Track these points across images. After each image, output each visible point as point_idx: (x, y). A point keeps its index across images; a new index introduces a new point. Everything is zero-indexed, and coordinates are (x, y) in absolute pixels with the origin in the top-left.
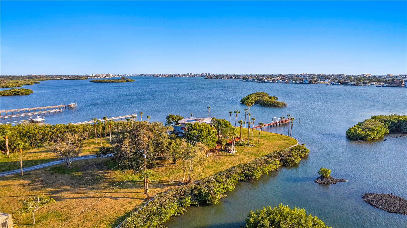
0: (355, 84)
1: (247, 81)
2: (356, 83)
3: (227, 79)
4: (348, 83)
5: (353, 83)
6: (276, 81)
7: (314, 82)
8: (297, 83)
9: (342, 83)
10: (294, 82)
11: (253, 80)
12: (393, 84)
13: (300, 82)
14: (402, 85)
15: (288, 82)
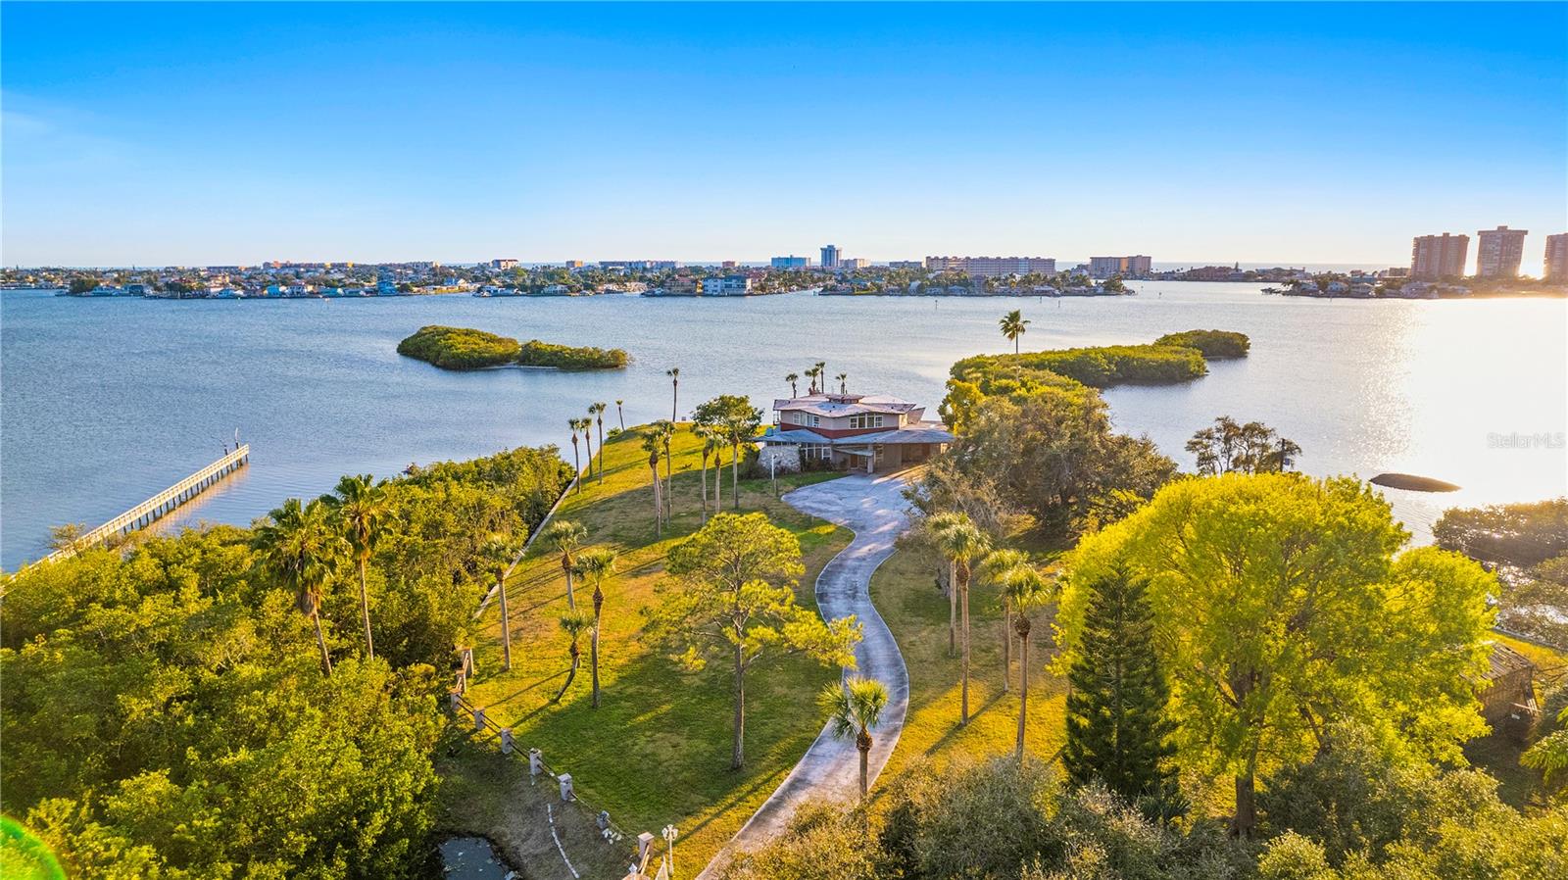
0: (565, 292)
1: (103, 295)
2: (569, 288)
4: (544, 290)
5: (559, 288)
6: (266, 292)
7: (415, 289)
8: (356, 295)
9: (523, 288)
10: (340, 291)
11: (131, 292)
12: (674, 289)
13: (367, 292)
14: (699, 291)
15: (318, 293)
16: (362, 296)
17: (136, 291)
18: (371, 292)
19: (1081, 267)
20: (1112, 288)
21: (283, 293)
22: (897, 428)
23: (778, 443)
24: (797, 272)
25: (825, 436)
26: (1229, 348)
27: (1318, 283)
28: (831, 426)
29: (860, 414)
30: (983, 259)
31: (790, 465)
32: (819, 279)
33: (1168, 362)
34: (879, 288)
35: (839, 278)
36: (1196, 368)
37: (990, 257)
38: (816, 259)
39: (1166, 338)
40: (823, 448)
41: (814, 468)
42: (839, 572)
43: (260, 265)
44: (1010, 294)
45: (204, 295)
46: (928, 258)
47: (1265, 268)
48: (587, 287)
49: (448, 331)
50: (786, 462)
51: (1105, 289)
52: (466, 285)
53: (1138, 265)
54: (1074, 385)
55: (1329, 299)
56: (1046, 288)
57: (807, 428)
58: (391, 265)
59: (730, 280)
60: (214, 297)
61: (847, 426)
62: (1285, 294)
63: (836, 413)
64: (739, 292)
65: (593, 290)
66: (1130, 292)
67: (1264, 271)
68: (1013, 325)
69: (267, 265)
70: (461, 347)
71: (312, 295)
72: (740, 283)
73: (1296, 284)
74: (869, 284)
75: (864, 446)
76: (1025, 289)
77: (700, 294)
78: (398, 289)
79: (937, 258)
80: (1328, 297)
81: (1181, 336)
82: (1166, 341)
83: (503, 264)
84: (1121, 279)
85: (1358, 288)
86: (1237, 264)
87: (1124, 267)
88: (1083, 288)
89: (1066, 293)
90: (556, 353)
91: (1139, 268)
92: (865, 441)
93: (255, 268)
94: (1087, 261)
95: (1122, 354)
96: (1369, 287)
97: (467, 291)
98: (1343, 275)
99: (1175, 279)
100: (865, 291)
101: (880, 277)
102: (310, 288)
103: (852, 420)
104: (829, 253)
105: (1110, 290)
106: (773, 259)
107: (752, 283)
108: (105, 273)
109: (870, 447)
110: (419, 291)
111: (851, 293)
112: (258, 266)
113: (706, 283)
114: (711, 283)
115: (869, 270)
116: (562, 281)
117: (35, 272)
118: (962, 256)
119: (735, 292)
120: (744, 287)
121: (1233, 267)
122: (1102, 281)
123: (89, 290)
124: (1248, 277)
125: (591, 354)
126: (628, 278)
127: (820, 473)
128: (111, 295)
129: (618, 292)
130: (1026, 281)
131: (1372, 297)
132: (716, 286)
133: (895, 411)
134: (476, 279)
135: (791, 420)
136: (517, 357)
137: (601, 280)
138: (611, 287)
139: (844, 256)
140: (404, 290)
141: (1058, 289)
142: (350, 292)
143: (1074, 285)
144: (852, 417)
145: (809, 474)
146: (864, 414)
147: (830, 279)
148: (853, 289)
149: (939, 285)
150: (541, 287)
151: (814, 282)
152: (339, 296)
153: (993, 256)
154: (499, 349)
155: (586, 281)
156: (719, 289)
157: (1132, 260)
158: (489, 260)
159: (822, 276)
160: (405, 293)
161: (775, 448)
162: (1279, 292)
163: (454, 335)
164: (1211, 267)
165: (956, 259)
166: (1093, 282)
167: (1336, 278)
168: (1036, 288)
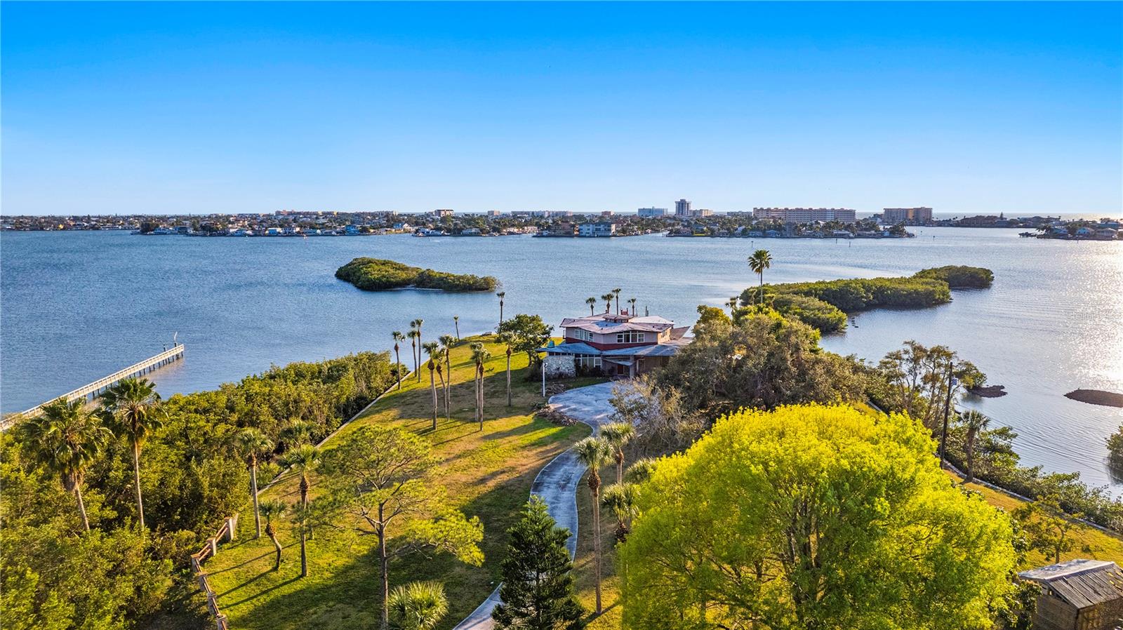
0: (478, 233)
1: (160, 234)
2: (481, 230)
3: (64, 229)
4: (464, 231)
5: (473, 230)
6: (267, 232)
7: (372, 231)
8: (330, 235)
9: (449, 230)
10: (318, 231)
11: (179, 232)
12: (557, 232)
13: (337, 233)
14: (575, 233)
15: (303, 233)
16: (334, 236)
17: (182, 231)
18: (341, 233)
19: (876, 216)
20: (896, 232)
21: (279, 233)
22: (657, 343)
23: (558, 354)
24: (654, 219)
25: (597, 348)
26: (976, 281)
27: (1068, 228)
28: (602, 341)
29: (625, 332)
30: (797, 209)
31: (567, 371)
32: (670, 225)
33: (916, 292)
34: (713, 231)
35: (686, 224)
36: (941, 297)
37: (804, 208)
38: (672, 210)
39: (923, 271)
40: (595, 358)
41: (586, 375)
42: (563, 464)
43: (273, 213)
44: (814, 237)
45: (225, 234)
46: (754, 209)
47: (1026, 217)
48: (495, 230)
49: (370, 262)
50: (564, 368)
51: (891, 233)
52: (409, 228)
53: (922, 215)
54: (830, 309)
55: (1076, 241)
56: (843, 232)
57: (584, 342)
58: (363, 213)
59: (600, 225)
60: (232, 235)
61: (615, 341)
62: (1039, 237)
63: (607, 330)
64: (606, 234)
65: (499, 232)
66: (910, 236)
67: (1025, 219)
68: (759, 261)
69: (278, 213)
70: (375, 273)
71: (298, 234)
72: (606, 227)
73: (1048, 229)
74: (705, 228)
75: (626, 358)
76: (827, 233)
77: (577, 236)
78: (360, 231)
79: (762, 209)
80: (1076, 239)
81: (936, 270)
82: (923, 274)
83: (443, 213)
84: (903, 225)
85: (1103, 232)
86: (1002, 214)
87: (910, 216)
88: (873, 232)
89: (859, 236)
90: (442, 279)
91: (922, 218)
92: (627, 353)
93: (269, 215)
94: (882, 211)
95: (879, 284)
96: (1112, 232)
97: (409, 232)
98: (1094, 222)
99: (951, 226)
100: (702, 233)
101: (715, 224)
102: (298, 229)
103: (619, 336)
104: (682, 205)
105: (894, 233)
106: (640, 210)
107: (616, 228)
108: (169, 218)
109: (632, 358)
110: (374, 232)
111: (691, 235)
112: (271, 213)
113: (581, 227)
114: (585, 228)
115: (709, 218)
116: (477, 226)
117: (126, 218)
118: (782, 207)
119: (603, 234)
120: (610, 230)
121: (999, 216)
122: (889, 227)
123: (153, 230)
124: (1012, 224)
125: (468, 280)
126: (527, 223)
127: (590, 378)
128: (166, 234)
129: (517, 234)
130: (827, 226)
131: (1115, 239)
132: (589, 229)
133: (655, 330)
134: (417, 224)
135: (573, 336)
136: (415, 282)
137: (505, 225)
138: (512, 230)
139: (692, 208)
140: (364, 231)
141: (853, 233)
142: (326, 233)
143: (866, 230)
144: (619, 334)
145: (582, 379)
146: (628, 332)
147: (678, 224)
148: (692, 232)
149: (758, 229)
150: (461, 230)
151: (666, 227)
152: (318, 235)
153: (806, 207)
154: (403, 275)
155: (496, 225)
156: (590, 231)
157: (917, 211)
158: (433, 210)
159: (672, 222)
160: (364, 233)
161: (555, 358)
162: (1035, 236)
163: (373, 265)
164: (981, 216)
165: (777, 210)
166: (881, 228)
167: (1086, 224)
168: (835, 232)
